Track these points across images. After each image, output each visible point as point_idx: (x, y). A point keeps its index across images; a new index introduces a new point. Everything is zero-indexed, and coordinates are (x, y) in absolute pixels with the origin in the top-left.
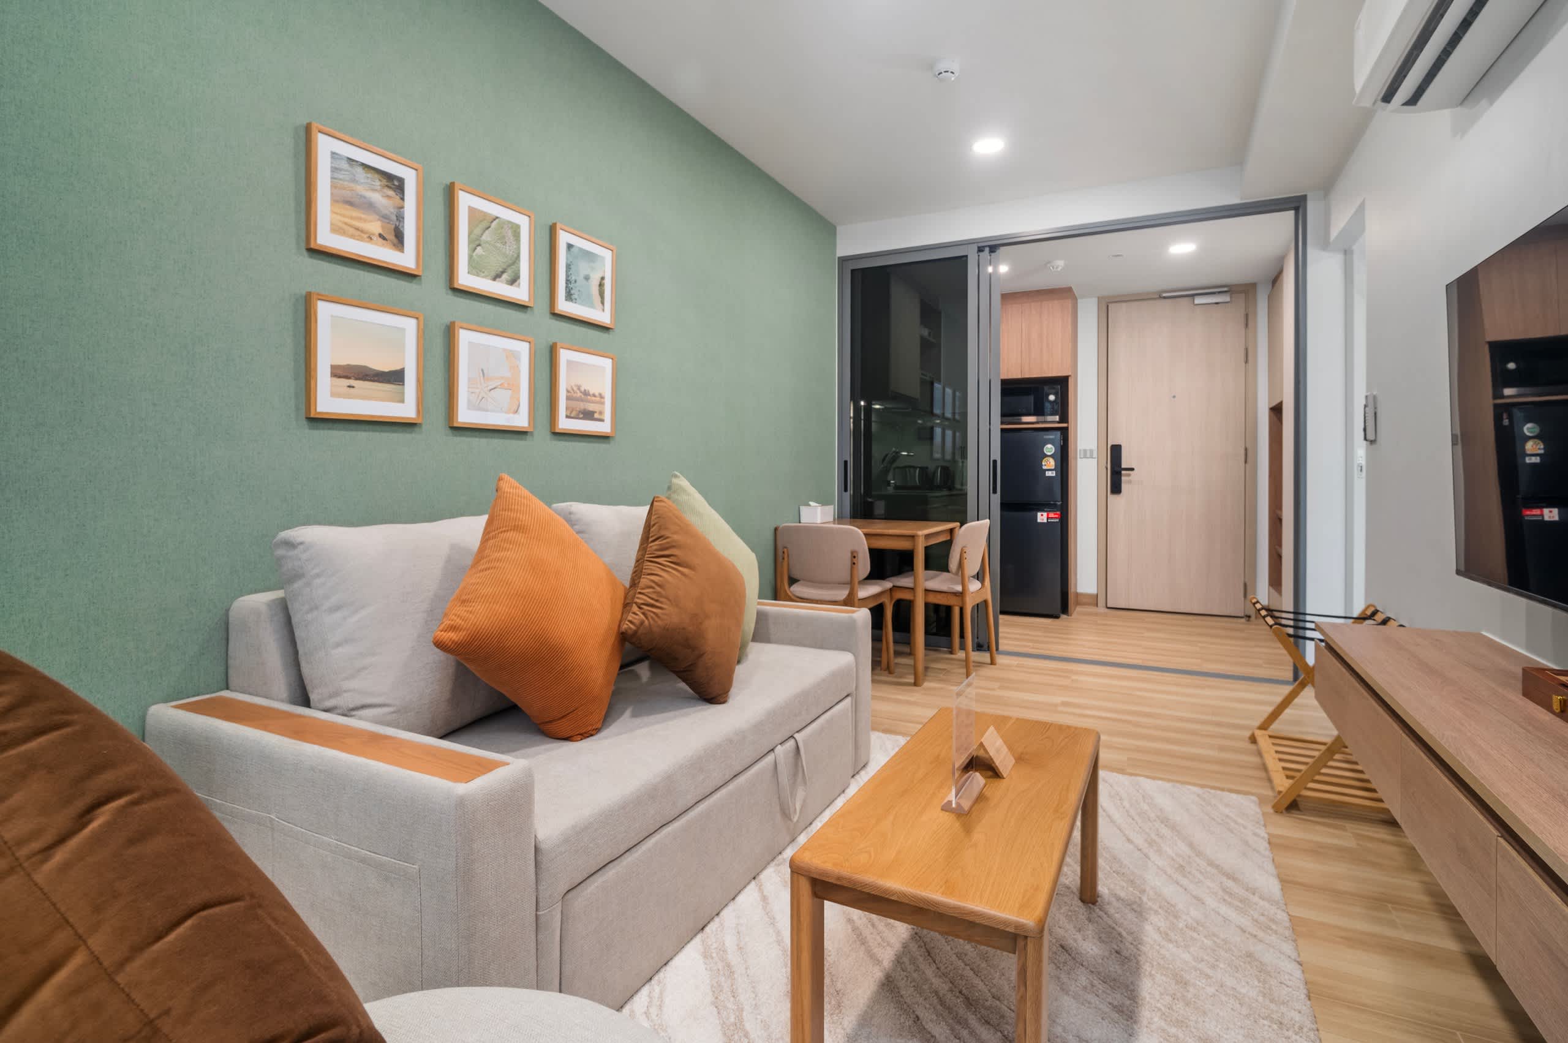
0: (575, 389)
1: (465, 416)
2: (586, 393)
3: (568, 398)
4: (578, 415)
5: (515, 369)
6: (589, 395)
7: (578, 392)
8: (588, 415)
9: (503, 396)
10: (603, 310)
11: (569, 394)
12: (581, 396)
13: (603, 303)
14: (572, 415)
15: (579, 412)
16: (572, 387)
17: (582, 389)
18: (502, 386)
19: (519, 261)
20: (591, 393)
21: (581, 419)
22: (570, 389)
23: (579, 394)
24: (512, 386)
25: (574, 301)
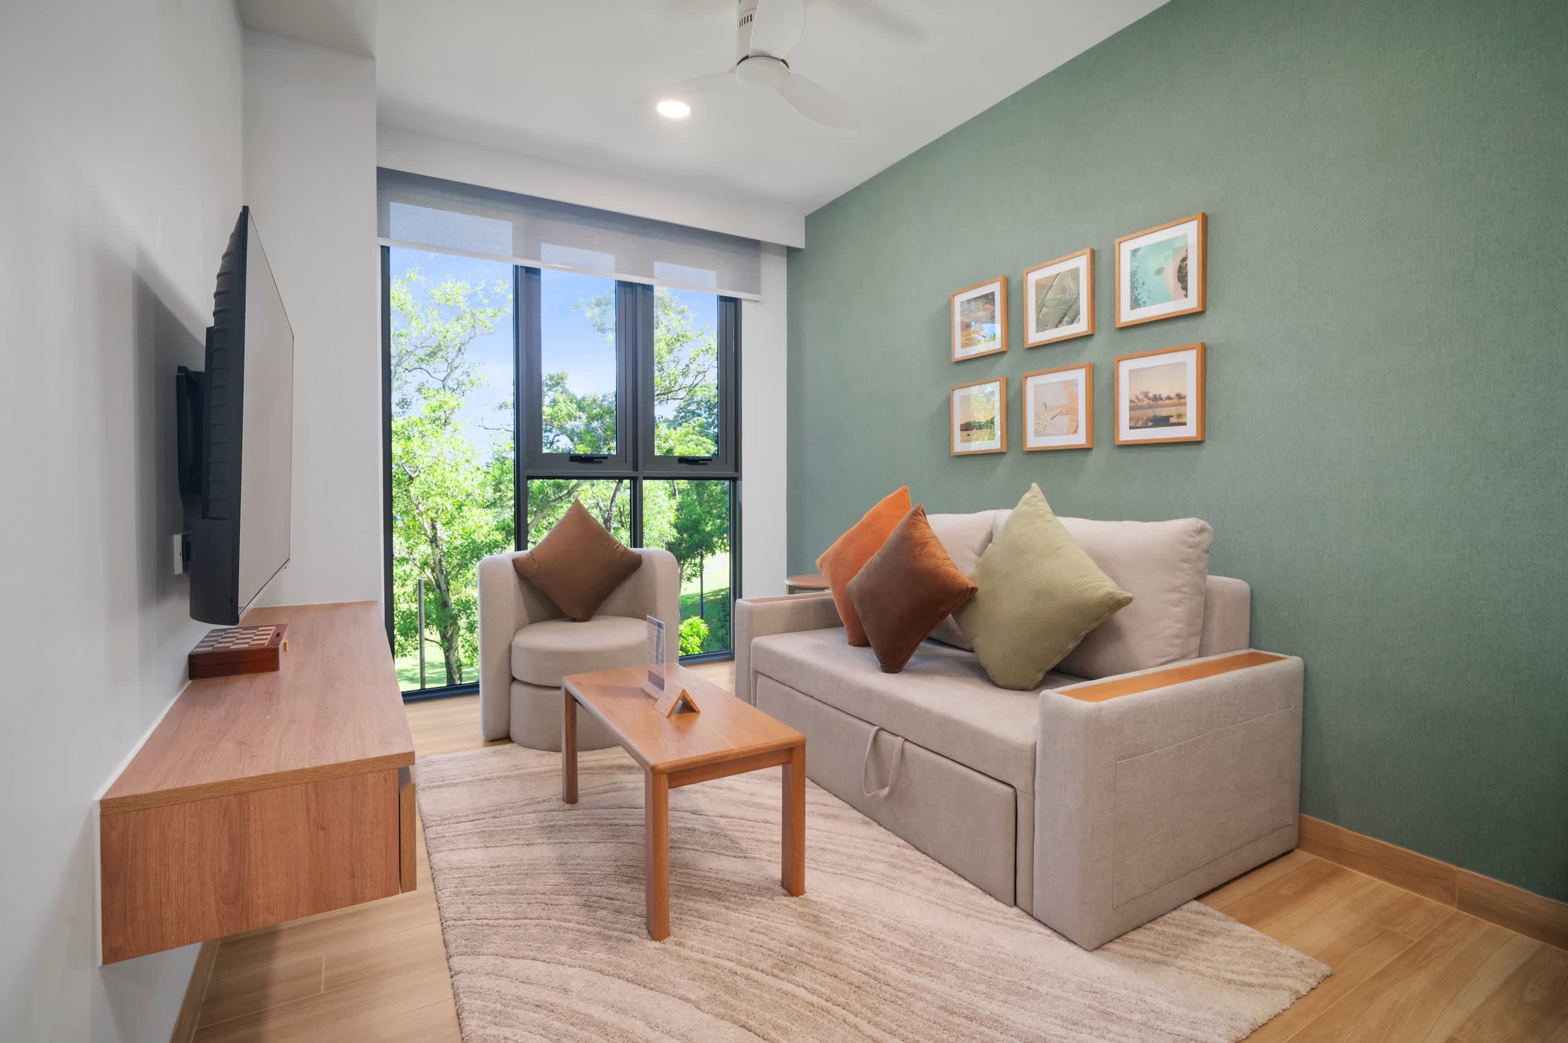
0: (1141, 397)
1: (1033, 442)
2: (1156, 398)
3: (1131, 409)
4: (1146, 423)
5: (1074, 397)
6: (1161, 399)
7: (1145, 399)
8: (1162, 421)
9: (1063, 421)
10: (1186, 296)
11: (1132, 404)
12: (1149, 403)
13: (1185, 288)
14: (1138, 425)
15: (1147, 420)
16: (1136, 396)
17: (1151, 395)
18: (1061, 413)
19: (1079, 299)
20: (1164, 396)
21: (1150, 427)
22: (1134, 399)
23: (1146, 401)
24: (1072, 411)
25: (1143, 305)
